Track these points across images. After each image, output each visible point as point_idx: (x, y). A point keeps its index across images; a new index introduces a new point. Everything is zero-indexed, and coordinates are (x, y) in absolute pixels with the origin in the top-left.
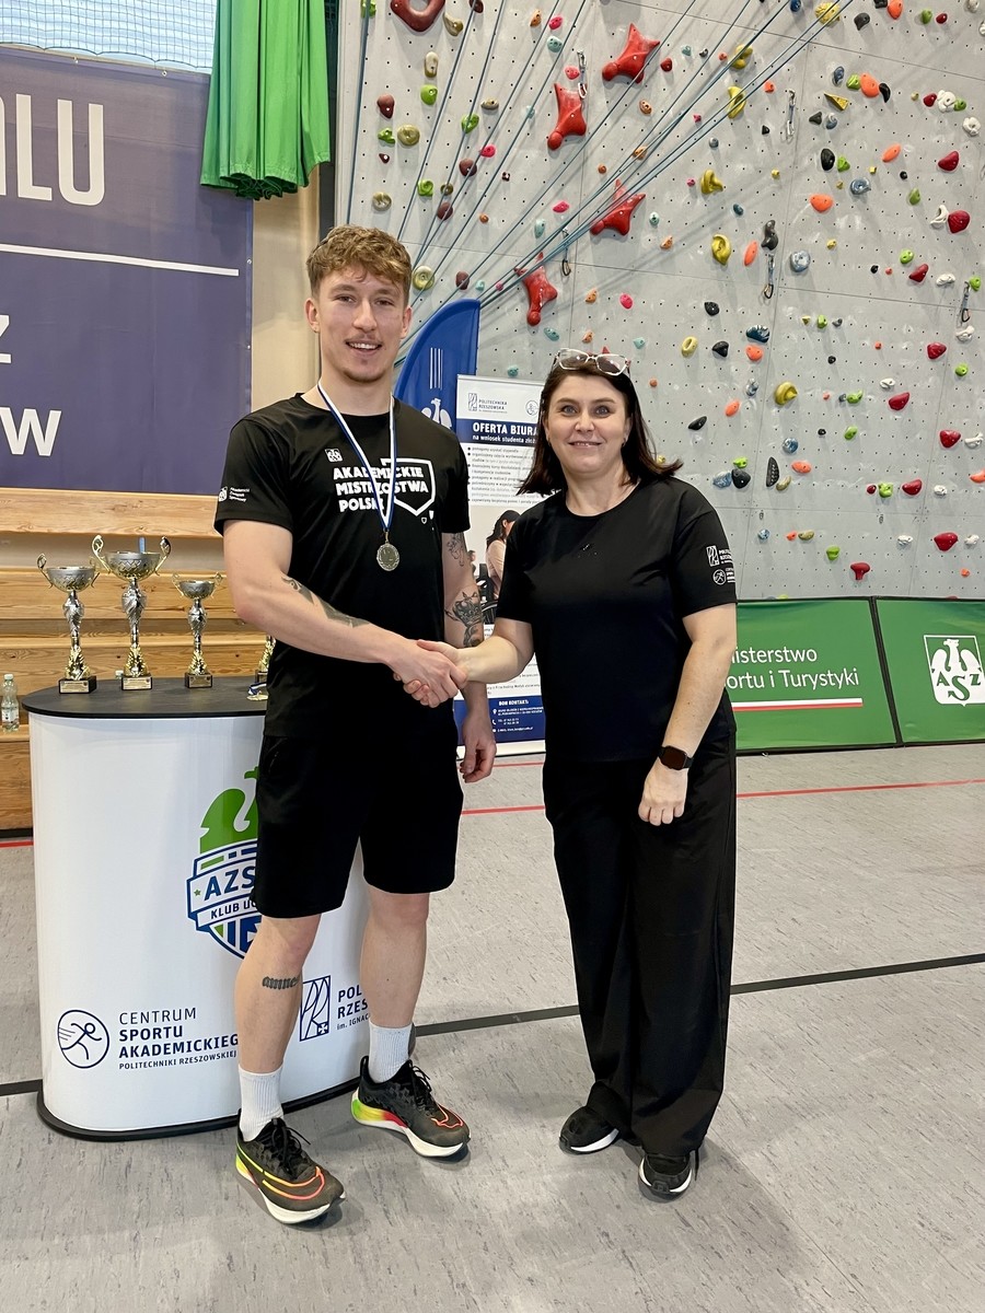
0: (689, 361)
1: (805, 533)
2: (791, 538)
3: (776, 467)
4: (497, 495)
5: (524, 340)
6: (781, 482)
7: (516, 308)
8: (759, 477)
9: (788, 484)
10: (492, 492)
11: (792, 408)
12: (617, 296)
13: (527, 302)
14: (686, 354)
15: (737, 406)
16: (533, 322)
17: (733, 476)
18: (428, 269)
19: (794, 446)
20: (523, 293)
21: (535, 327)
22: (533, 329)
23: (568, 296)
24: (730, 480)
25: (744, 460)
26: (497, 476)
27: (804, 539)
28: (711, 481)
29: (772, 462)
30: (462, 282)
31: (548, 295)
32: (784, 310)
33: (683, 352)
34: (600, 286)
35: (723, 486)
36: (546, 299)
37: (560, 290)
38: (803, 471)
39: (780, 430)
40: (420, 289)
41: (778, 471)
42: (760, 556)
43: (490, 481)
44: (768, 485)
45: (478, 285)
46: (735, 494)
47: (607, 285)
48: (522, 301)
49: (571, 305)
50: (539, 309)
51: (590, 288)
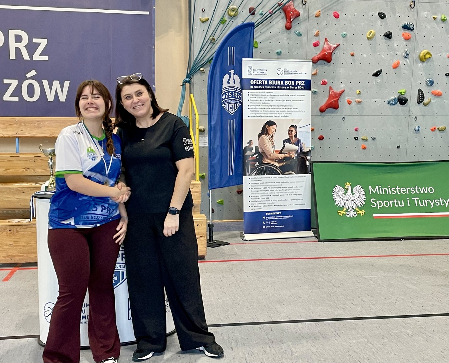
0: (372, 42)
1: (441, 127)
2: (433, 130)
3: (422, 93)
4: (263, 114)
5: (284, 37)
6: (426, 101)
7: (280, 22)
8: (413, 99)
9: (430, 102)
10: (261, 112)
11: (429, 63)
12: (331, 13)
13: (285, 19)
14: (369, 39)
15: (398, 63)
16: (288, 28)
17: (398, 99)
18: (234, 7)
19: (432, 83)
20: (283, 15)
21: (289, 30)
22: (288, 31)
23: (306, 14)
24: (397, 101)
25: (404, 90)
26: (263, 104)
27: (441, 130)
28: (386, 102)
29: (420, 91)
30: (252, 12)
31: (295, 15)
32: (422, 13)
33: (368, 38)
34: (322, 8)
35: (393, 104)
36: (294, 17)
37: (301, 12)
38: (438, 95)
39: (423, 74)
40: (232, 16)
41: (423, 96)
42: (416, 140)
43: (259, 107)
44: (418, 103)
45: (260, 12)
46: (400, 108)
47: (325, 8)
48: (283, 18)
49: (308, 19)
50: (291, 22)
51: (317, 10)
